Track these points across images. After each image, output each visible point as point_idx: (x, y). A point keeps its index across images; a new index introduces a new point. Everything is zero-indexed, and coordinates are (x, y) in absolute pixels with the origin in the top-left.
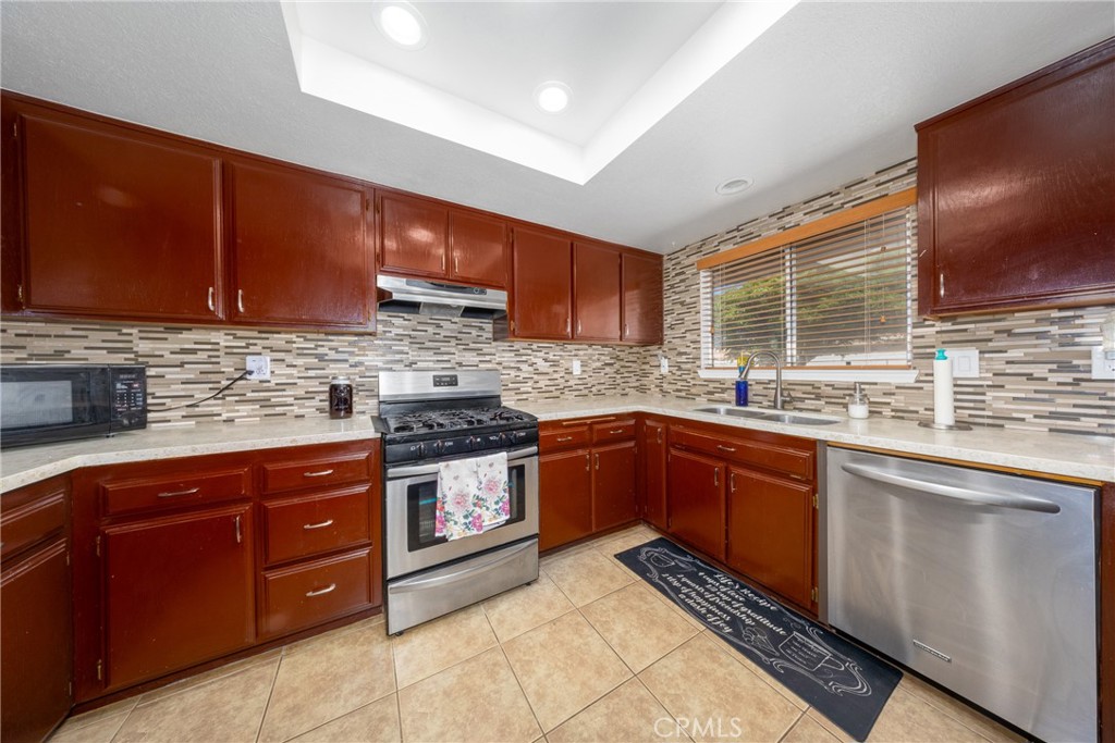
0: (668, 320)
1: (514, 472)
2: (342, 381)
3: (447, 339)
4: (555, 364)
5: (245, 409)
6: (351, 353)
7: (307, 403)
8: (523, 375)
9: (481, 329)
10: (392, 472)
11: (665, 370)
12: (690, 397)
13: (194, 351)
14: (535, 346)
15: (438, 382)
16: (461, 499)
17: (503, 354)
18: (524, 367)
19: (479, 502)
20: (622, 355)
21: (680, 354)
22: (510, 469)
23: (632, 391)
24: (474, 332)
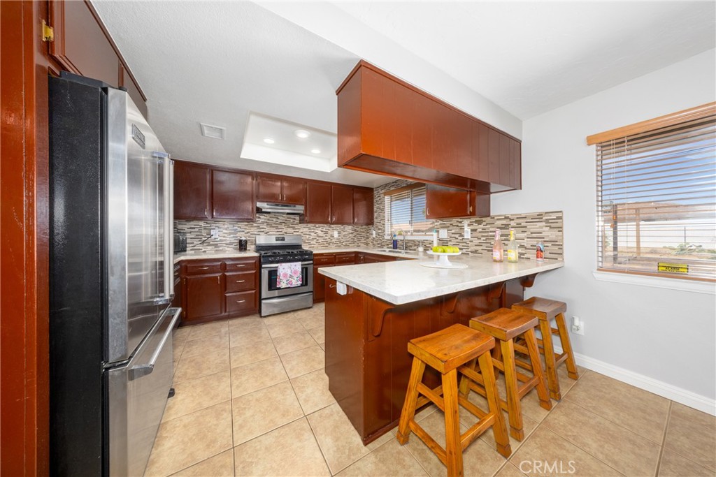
0: (375, 215)
1: (304, 270)
2: (243, 238)
3: (281, 223)
4: (326, 233)
5: (210, 248)
6: (245, 229)
7: (230, 246)
8: (312, 237)
9: (295, 219)
10: (263, 266)
11: (374, 236)
12: (382, 247)
13: (194, 228)
14: (317, 226)
15: (277, 239)
16: (285, 275)
17: (304, 230)
18: (312, 234)
19: (291, 276)
20: (357, 229)
21: (379, 229)
22: (302, 268)
23: (362, 245)
24: (292, 221)
